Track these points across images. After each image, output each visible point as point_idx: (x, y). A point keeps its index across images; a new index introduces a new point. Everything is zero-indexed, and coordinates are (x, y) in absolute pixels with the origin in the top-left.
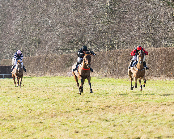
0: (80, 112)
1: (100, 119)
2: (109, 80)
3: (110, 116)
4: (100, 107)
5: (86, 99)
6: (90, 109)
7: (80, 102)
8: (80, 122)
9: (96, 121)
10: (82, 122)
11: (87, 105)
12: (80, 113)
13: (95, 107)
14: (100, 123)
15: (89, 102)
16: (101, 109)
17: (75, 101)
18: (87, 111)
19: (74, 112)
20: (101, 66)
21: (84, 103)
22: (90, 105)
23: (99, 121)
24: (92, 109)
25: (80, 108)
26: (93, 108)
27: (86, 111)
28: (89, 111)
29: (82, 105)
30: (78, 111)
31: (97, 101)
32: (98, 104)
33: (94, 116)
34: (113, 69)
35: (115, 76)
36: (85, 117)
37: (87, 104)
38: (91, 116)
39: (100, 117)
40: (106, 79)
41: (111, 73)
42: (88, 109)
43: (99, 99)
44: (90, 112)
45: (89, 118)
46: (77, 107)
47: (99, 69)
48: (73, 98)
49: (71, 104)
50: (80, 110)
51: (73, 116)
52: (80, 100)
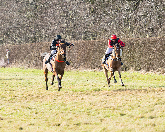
0: (5, 100)
1: (23, 107)
2: (31, 71)
3: (32, 104)
4: (23, 96)
5: (10, 88)
6: (14, 98)
7: (5, 91)
8: (4, 110)
9: (19, 109)
10: (6, 110)
11: (11, 94)
13: (18, 95)
14: (23, 111)
16: (24, 98)
18: (11, 100)
20: (25, 58)
21: (8, 92)
22: (13, 94)
23: (22, 109)
24: (16, 98)
25: (5, 96)
29: (6, 94)
30: (3, 99)
31: (20, 90)
32: (22, 93)
33: (18, 104)
34: (36, 61)
35: (37, 67)
36: (10, 105)
38: (15, 104)
39: (24, 105)
40: (29, 70)
41: (33, 64)
42: (12, 98)
43: (22, 88)
44: (14, 101)
45: (13, 106)
46: (2, 96)
47: (23, 60)
52: (5, 89)
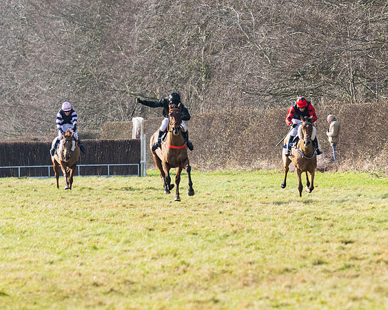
0: (325, 271)
4: (380, 257)
5: (340, 233)
6: (352, 262)
7: (325, 244)
8: (323, 299)
9: (368, 296)
10: (329, 299)
11: (343, 252)
12: (323, 274)
13: (366, 256)
15: (350, 242)
16: (382, 263)
17: (311, 239)
18: (343, 269)
19: (308, 269)
21: (335, 246)
22: (351, 252)
24: (357, 263)
25: (325, 259)
26: (361, 259)
27: (340, 267)
28: (350, 268)
29: (329, 252)
30: (319, 268)
31: (372, 239)
32: (376, 249)
33: (364, 282)
36: (339, 285)
37: (343, 249)
38: (354, 281)
42: (348, 263)
43: (377, 234)
44: (352, 272)
45: (350, 289)
46: (315, 258)
48: (305, 230)
49: (298, 247)
50: (324, 266)
51: (304, 281)
52: (325, 238)
